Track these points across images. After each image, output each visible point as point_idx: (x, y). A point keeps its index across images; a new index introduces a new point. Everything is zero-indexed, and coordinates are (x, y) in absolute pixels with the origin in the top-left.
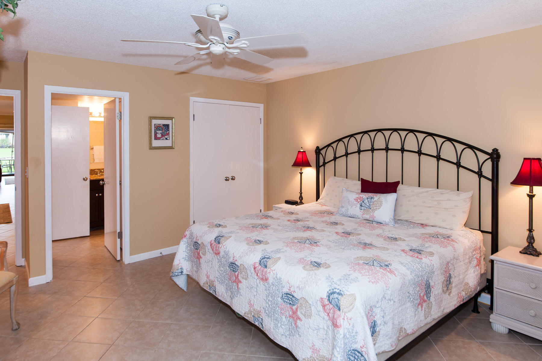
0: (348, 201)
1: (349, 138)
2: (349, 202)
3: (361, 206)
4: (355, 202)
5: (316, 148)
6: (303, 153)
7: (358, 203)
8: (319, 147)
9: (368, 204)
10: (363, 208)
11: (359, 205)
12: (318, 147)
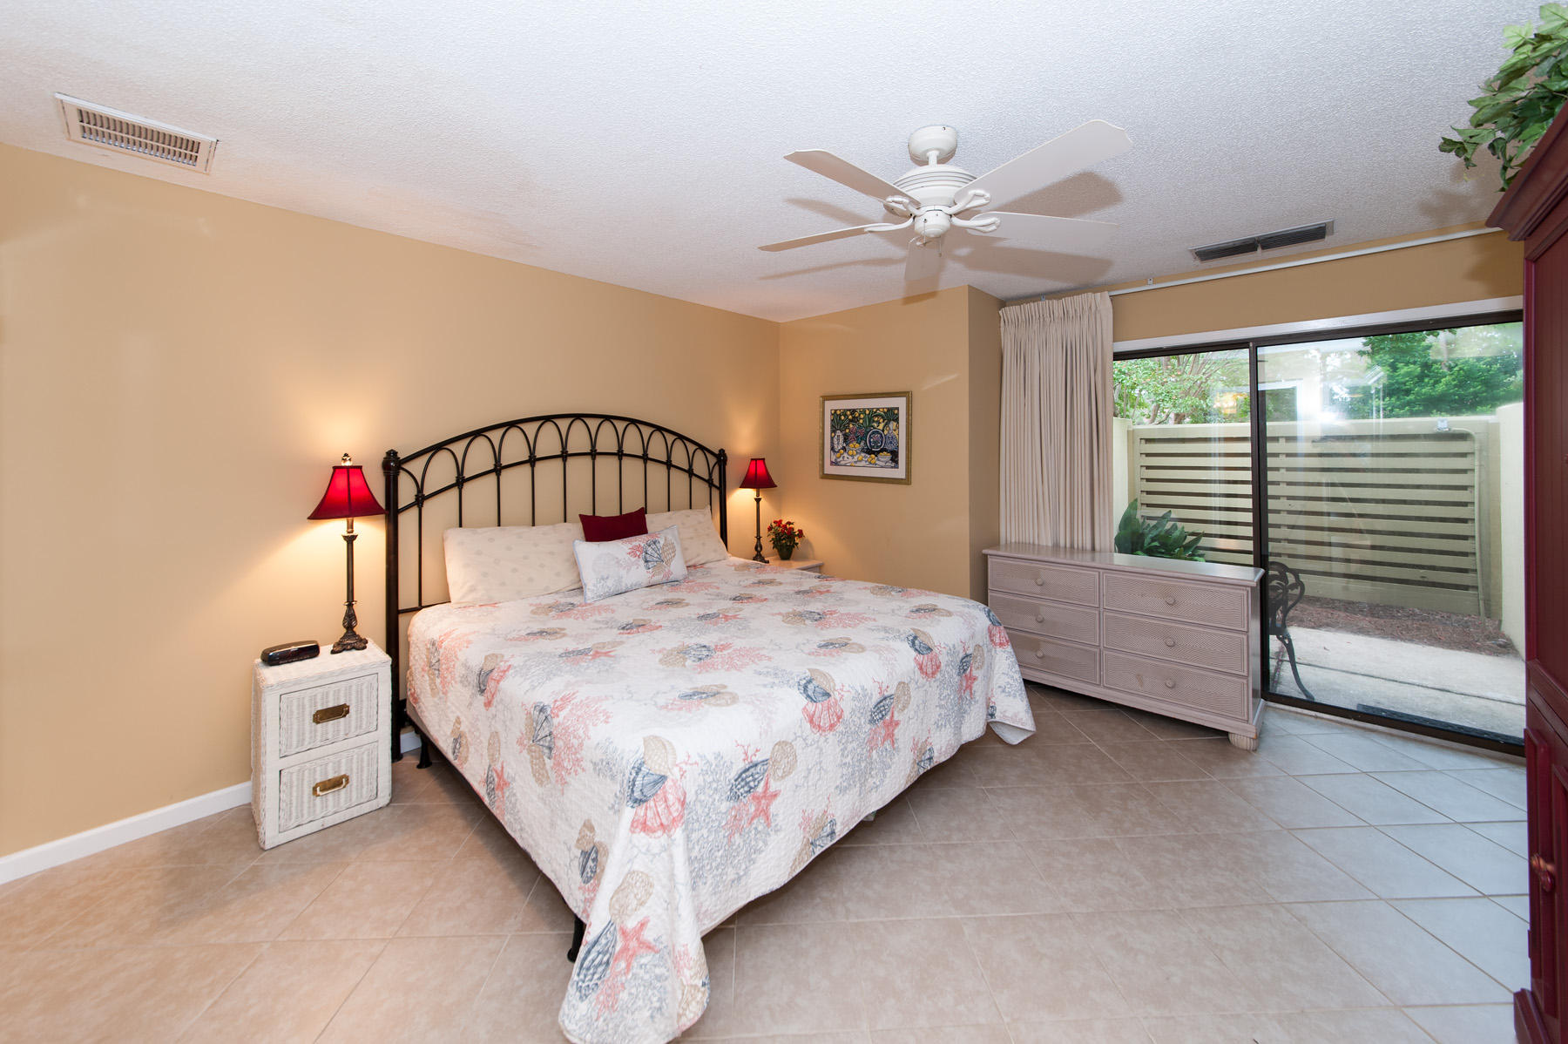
0: (616, 560)
1: (504, 429)
2: (618, 562)
3: (646, 561)
4: (633, 559)
5: (385, 455)
6: (351, 470)
7: (639, 557)
8: (395, 453)
9: (656, 555)
10: (650, 565)
11: (642, 562)
12: (392, 454)
